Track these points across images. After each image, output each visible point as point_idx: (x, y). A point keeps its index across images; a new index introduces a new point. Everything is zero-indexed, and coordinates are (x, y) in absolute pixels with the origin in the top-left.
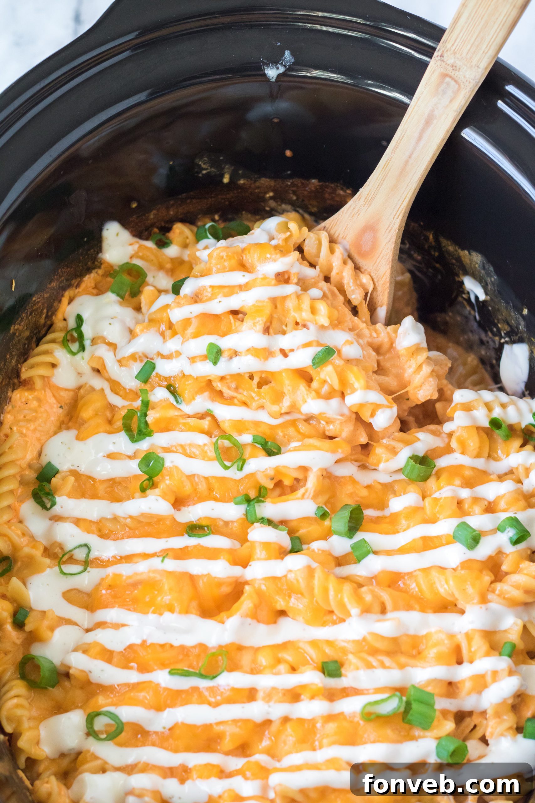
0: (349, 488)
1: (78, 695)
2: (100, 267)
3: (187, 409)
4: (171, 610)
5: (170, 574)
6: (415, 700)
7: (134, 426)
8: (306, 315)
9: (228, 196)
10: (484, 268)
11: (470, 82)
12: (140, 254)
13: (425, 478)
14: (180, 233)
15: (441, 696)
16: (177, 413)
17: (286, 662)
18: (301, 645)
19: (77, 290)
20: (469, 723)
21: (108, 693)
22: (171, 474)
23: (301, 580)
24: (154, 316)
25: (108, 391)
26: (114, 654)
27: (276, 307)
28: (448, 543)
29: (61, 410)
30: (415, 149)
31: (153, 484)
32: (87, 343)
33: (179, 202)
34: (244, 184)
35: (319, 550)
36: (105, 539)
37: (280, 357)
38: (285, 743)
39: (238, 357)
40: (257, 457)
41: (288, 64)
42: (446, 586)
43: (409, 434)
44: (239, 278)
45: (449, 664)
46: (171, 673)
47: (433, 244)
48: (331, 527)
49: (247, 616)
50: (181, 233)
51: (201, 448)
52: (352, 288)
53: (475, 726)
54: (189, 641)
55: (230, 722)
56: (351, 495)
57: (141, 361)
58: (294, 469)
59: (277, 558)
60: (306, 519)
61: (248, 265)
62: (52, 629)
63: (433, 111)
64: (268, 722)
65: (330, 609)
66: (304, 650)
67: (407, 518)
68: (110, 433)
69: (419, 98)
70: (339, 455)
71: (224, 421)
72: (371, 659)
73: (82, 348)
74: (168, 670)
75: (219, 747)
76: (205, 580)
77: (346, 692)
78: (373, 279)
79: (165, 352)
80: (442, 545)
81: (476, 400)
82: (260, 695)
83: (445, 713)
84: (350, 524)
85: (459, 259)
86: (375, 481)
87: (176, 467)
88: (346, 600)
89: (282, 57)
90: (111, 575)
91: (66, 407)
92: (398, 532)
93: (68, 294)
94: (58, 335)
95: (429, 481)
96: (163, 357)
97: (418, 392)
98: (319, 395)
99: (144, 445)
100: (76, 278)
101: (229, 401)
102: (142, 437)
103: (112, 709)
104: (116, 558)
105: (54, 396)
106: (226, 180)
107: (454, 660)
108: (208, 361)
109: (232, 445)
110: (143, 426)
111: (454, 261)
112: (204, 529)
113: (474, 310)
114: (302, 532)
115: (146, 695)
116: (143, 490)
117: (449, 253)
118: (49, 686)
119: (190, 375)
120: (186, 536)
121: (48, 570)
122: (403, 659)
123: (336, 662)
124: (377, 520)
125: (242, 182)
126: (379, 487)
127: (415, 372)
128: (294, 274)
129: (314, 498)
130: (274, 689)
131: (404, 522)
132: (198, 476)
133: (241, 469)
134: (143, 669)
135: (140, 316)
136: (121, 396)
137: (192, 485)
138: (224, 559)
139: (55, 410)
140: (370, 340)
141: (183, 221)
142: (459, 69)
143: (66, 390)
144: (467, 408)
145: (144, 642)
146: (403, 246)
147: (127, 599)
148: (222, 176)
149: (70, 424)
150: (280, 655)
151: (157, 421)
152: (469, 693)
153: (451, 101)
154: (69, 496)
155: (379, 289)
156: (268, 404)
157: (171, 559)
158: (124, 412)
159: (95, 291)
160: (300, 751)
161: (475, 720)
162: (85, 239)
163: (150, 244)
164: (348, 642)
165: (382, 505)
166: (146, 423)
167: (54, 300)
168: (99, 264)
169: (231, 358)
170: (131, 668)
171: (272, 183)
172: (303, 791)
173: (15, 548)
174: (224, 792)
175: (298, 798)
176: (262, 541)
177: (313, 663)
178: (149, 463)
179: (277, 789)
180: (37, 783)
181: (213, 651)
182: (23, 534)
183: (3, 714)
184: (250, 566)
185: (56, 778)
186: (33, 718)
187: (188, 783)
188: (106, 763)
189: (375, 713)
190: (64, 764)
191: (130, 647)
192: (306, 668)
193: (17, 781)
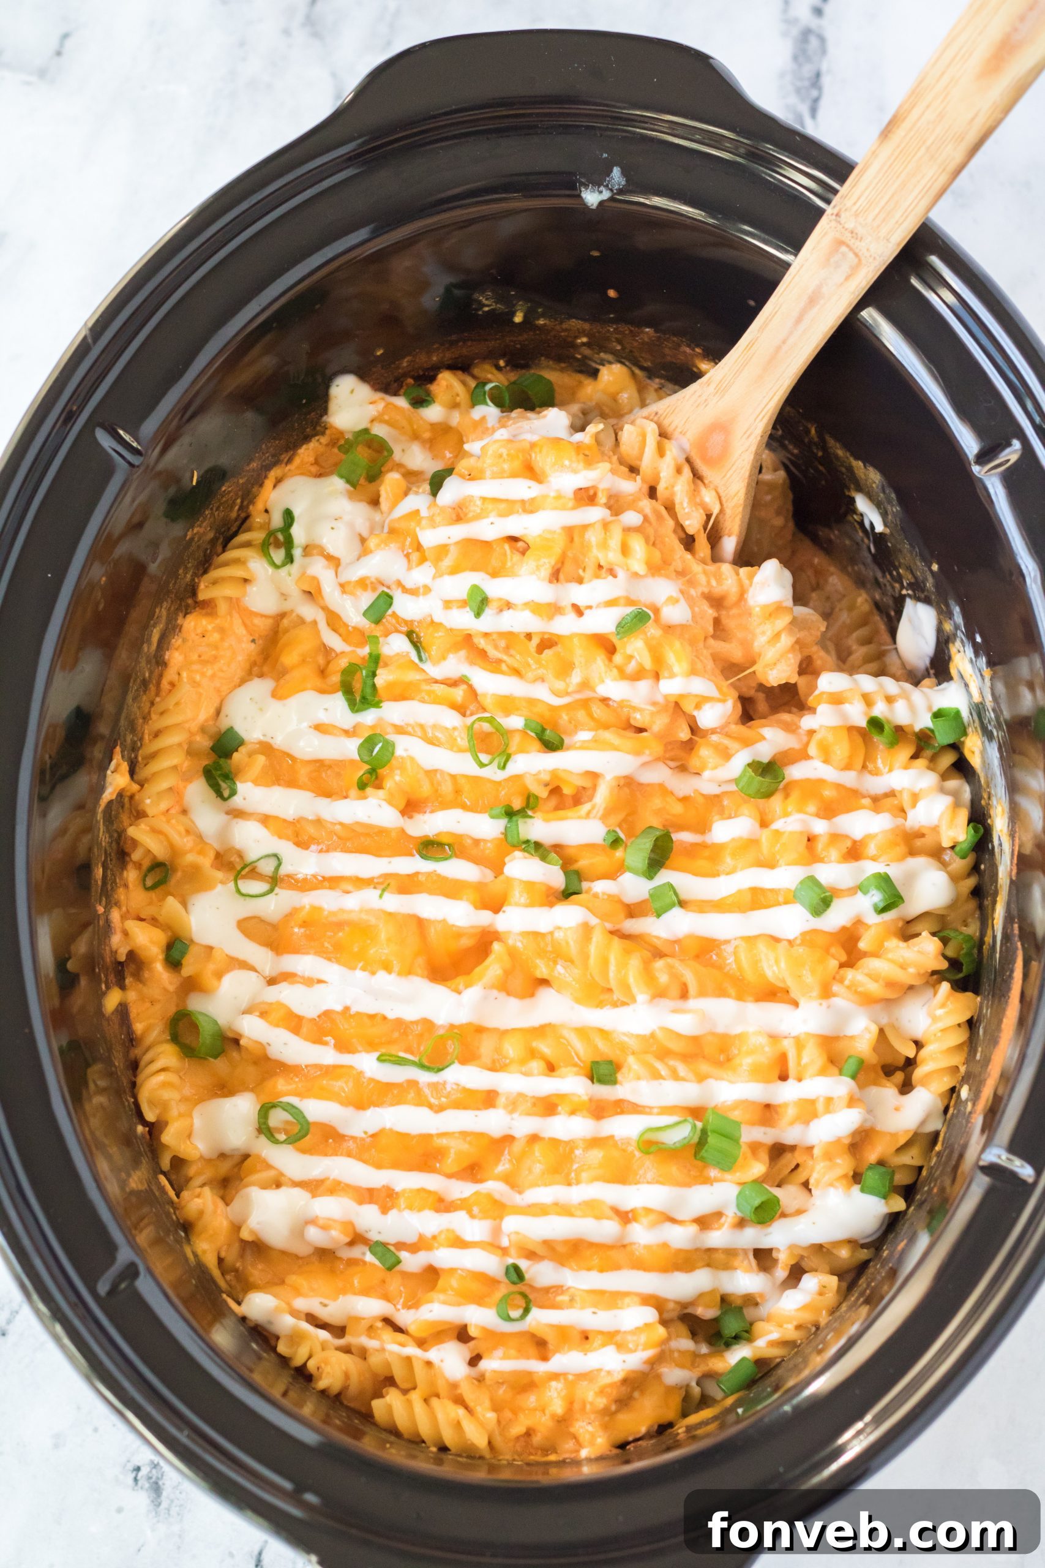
0: (657, 802)
1: (250, 1073)
2: (323, 434)
3: (435, 671)
4: (388, 968)
5: (390, 916)
6: (714, 1131)
7: (357, 686)
8: (612, 556)
9: (520, 338)
10: (884, 492)
11: (875, 258)
12: (386, 417)
13: (768, 795)
14: (447, 386)
15: (753, 1124)
16: (416, 676)
17: (541, 1056)
18: (565, 1033)
19: (288, 468)
20: (789, 1160)
21: (292, 1075)
22: (402, 768)
23: (572, 943)
24: (397, 525)
25: (322, 625)
26: (304, 1021)
27: (572, 540)
28: (786, 902)
29: (253, 646)
30: (790, 333)
31: (376, 781)
32: (297, 552)
33: (447, 346)
34: (545, 325)
35: (604, 893)
36: (302, 848)
37: (572, 616)
38: (530, 1170)
39: (511, 610)
40: (527, 752)
41: (617, 187)
42: (775, 968)
43: (749, 727)
44: (522, 489)
45: (767, 1081)
46: (380, 1058)
47: (816, 439)
48: (624, 861)
49: (493, 987)
50: (449, 387)
51: (450, 732)
52: (687, 510)
53: (797, 1166)
54: (410, 1013)
55: (457, 1135)
56: (658, 812)
57: (374, 589)
58: (578, 774)
59: (542, 905)
60: (591, 847)
61: (537, 469)
62: (219, 975)
63: (819, 287)
64: (509, 1139)
65: (608, 986)
66: (567, 1040)
67: (734, 855)
68: (322, 691)
69: (802, 266)
70: (645, 758)
71: (485, 695)
72: (659, 1066)
73: (290, 559)
74: (376, 1055)
75: (438, 1165)
77: (621, 1107)
78: (720, 498)
79: (409, 584)
80: (778, 904)
81: (851, 689)
82: (502, 1100)
83: (755, 1147)
84: (652, 856)
85: (850, 469)
86: (696, 791)
87: (412, 759)
88: (631, 980)
89: (609, 176)
90: (307, 907)
91: (261, 642)
92: (718, 875)
93: (273, 474)
94: (257, 536)
95: (773, 799)
96: (405, 590)
97: (770, 672)
98: (623, 675)
99: (369, 717)
100: (287, 451)
101: (494, 666)
102: (366, 706)
103: (294, 1100)
104: (317, 879)
105: (245, 624)
106: (518, 318)
107: (776, 1074)
108: (468, 609)
109: (494, 730)
110: (368, 690)
111: (843, 470)
112: (444, 849)
113: (868, 538)
114: (583, 864)
115: (344, 1085)
116: (362, 786)
117: (837, 457)
118: (211, 1057)
119: (441, 624)
120: (418, 857)
121: (219, 887)
122: (704, 1067)
123: (610, 1062)
124: (693, 851)
125: (541, 322)
126: (701, 800)
127: (769, 642)
128: (603, 490)
129: (604, 818)
130: (521, 1095)
131: (729, 861)
132: (442, 772)
133: (504, 767)
134: (343, 1047)
135: (378, 517)
136: (340, 635)
137: (432, 784)
138: (467, 899)
139: (244, 645)
140: (706, 590)
141: (452, 367)
142: (861, 238)
143: (263, 616)
144: (837, 699)
145: (347, 1009)
146: (774, 432)
147: (328, 943)
148: (513, 314)
149: (265, 669)
150: (534, 1044)
151: (390, 686)
152: (792, 1123)
153: (847, 278)
154: (256, 782)
155: (728, 512)
156: (550, 676)
157: (394, 893)
158: (343, 663)
159: (314, 469)
160: (550, 1184)
161: (798, 1157)
162: (304, 401)
163: (401, 402)
164: (631, 1036)
165: (703, 827)
166: (374, 686)
167: (253, 485)
168: (322, 430)
169: (501, 611)
170: (326, 1044)
171: (587, 326)
172: (547, 1243)
173: (174, 851)
174: (441, 1232)
175: (540, 1251)
176: (524, 878)
177: (579, 1062)
178: (374, 749)
179: (513, 1237)
180: (185, 1194)
181: (441, 1032)
182: (188, 832)
183: (144, 1096)
184: (504, 912)
185: (212, 1189)
186: (184, 1099)
187: (393, 1213)
188: (282, 1174)
189: (657, 1143)
190: (224, 1168)
191: (327, 1014)
192: (569, 1069)
193: (157, 1194)
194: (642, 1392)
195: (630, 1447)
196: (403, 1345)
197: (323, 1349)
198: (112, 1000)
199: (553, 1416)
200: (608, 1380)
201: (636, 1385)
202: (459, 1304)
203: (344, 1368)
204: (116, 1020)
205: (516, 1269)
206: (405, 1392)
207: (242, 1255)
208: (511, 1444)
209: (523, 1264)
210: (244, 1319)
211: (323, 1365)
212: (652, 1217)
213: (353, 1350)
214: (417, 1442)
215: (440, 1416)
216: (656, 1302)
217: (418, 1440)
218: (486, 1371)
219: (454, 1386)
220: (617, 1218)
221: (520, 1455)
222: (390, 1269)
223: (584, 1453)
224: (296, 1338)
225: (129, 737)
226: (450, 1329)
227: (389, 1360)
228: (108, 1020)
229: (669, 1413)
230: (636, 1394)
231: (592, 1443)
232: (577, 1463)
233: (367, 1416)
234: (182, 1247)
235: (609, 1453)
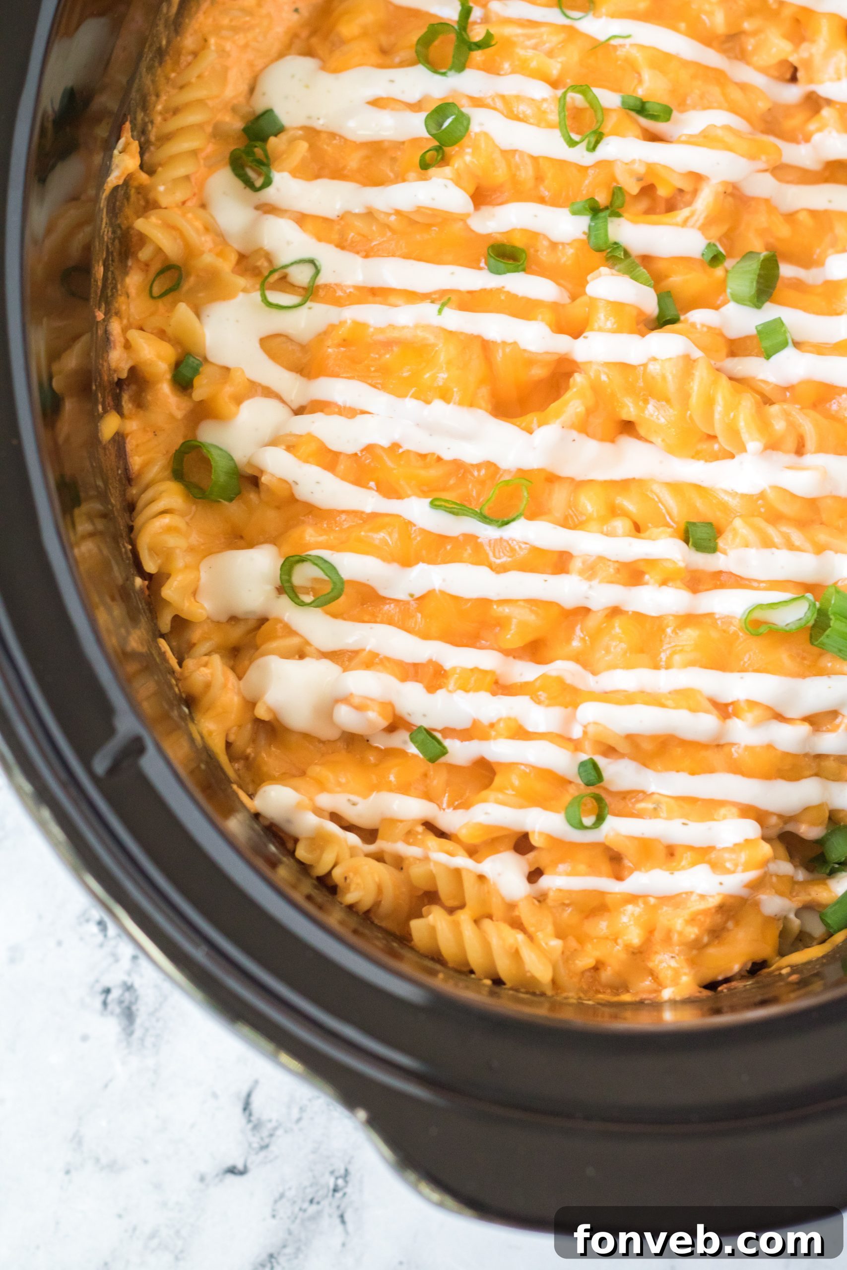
0: (764, 220)
1: (271, 518)
4: (445, 396)
5: (451, 335)
6: (836, 613)
17: (625, 514)
18: (656, 488)
21: (323, 523)
22: (476, 148)
23: (669, 378)
26: (341, 457)
31: (443, 159)
35: (703, 325)
36: (347, 251)
38: (608, 651)
40: (623, 136)
46: (434, 505)
48: (726, 285)
49: (573, 427)
51: (536, 105)
54: (470, 454)
55: (522, 603)
56: (763, 233)
59: (631, 332)
60: (685, 261)
62: (238, 400)
64: (584, 611)
65: (711, 433)
66: (656, 496)
68: (383, 66)
70: (758, 165)
72: (771, 531)
74: (429, 500)
75: (496, 641)
76: (508, 350)
77: (722, 580)
82: (577, 564)
84: (758, 283)
87: (486, 134)
88: (742, 424)
90: (349, 322)
103: (325, 554)
104: (362, 291)
109: (586, 106)
112: (516, 259)
114: (676, 281)
115: (387, 537)
116: (425, 165)
118: (224, 499)
120: (485, 271)
121: (241, 296)
122: (822, 536)
123: (710, 524)
126: (808, 218)
129: (705, 228)
130: (601, 559)
132: (522, 153)
133: (593, 150)
134: (390, 491)
137: (509, 167)
138: (543, 320)
145: (395, 446)
147: (373, 366)
149: (311, 44)
150: (616, 500)
154: (295, 173)
157: (455, 309)
160: (633, 666)
164: (734, 494)
165: (813, 261)
170: (368, 486)
172: (632, 739)
173: (190, 252)
174: (499, 720)
175: (622, 747)
176: (612, 299)
177: (672, 523)
178: (444, 121)
179: (591, 729)
180: (189, 663)
181: (507, 477)
182: (207, 229)
183: (144, 542)
184: (586, 337)
185: (222, 657)
186: (191, 549)
187: (441, 694)
188: (307, 643)
189: (766, 623)
190: (236, 633)
191: (370, 449)
192: (661, 529)
193: (158, 659)
194: (737, 923)
195: (722, 988)
196: (451, 854)
197: (352, 856)
198: (110, 425)
199: (627, 947)
200: (702, 906)
201: (732, 913)
202: (521, 807)
203: (377, 879)
204: (112, 450)
205: (595, 766)
206: (451, 911)
207: (254, 740)
208: (575, 980)
209: (601, 761)
210: (257, 816)
211: (351, 875)
212: (757, 712)
213: (387, 858)
214: (465, 971)
215: (495, 942)
216: (759, 815)
217: (465, 969)
218: (549, 889)
219: (511, 906)
220: (715, 712)
221: (585, 992)
222: (433, 760)
223: (667, 994)
224: (319, 840)
225: (140, 116)
226: (505, 836)
227: (434, 871)
228: (104, 448)
229: (766, 950)
230: (730, 925)
231: (675, 982)
232: (657, 1006)
233: (405, 939)
234: (187, 725)
235: (698, 994)
